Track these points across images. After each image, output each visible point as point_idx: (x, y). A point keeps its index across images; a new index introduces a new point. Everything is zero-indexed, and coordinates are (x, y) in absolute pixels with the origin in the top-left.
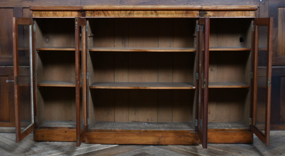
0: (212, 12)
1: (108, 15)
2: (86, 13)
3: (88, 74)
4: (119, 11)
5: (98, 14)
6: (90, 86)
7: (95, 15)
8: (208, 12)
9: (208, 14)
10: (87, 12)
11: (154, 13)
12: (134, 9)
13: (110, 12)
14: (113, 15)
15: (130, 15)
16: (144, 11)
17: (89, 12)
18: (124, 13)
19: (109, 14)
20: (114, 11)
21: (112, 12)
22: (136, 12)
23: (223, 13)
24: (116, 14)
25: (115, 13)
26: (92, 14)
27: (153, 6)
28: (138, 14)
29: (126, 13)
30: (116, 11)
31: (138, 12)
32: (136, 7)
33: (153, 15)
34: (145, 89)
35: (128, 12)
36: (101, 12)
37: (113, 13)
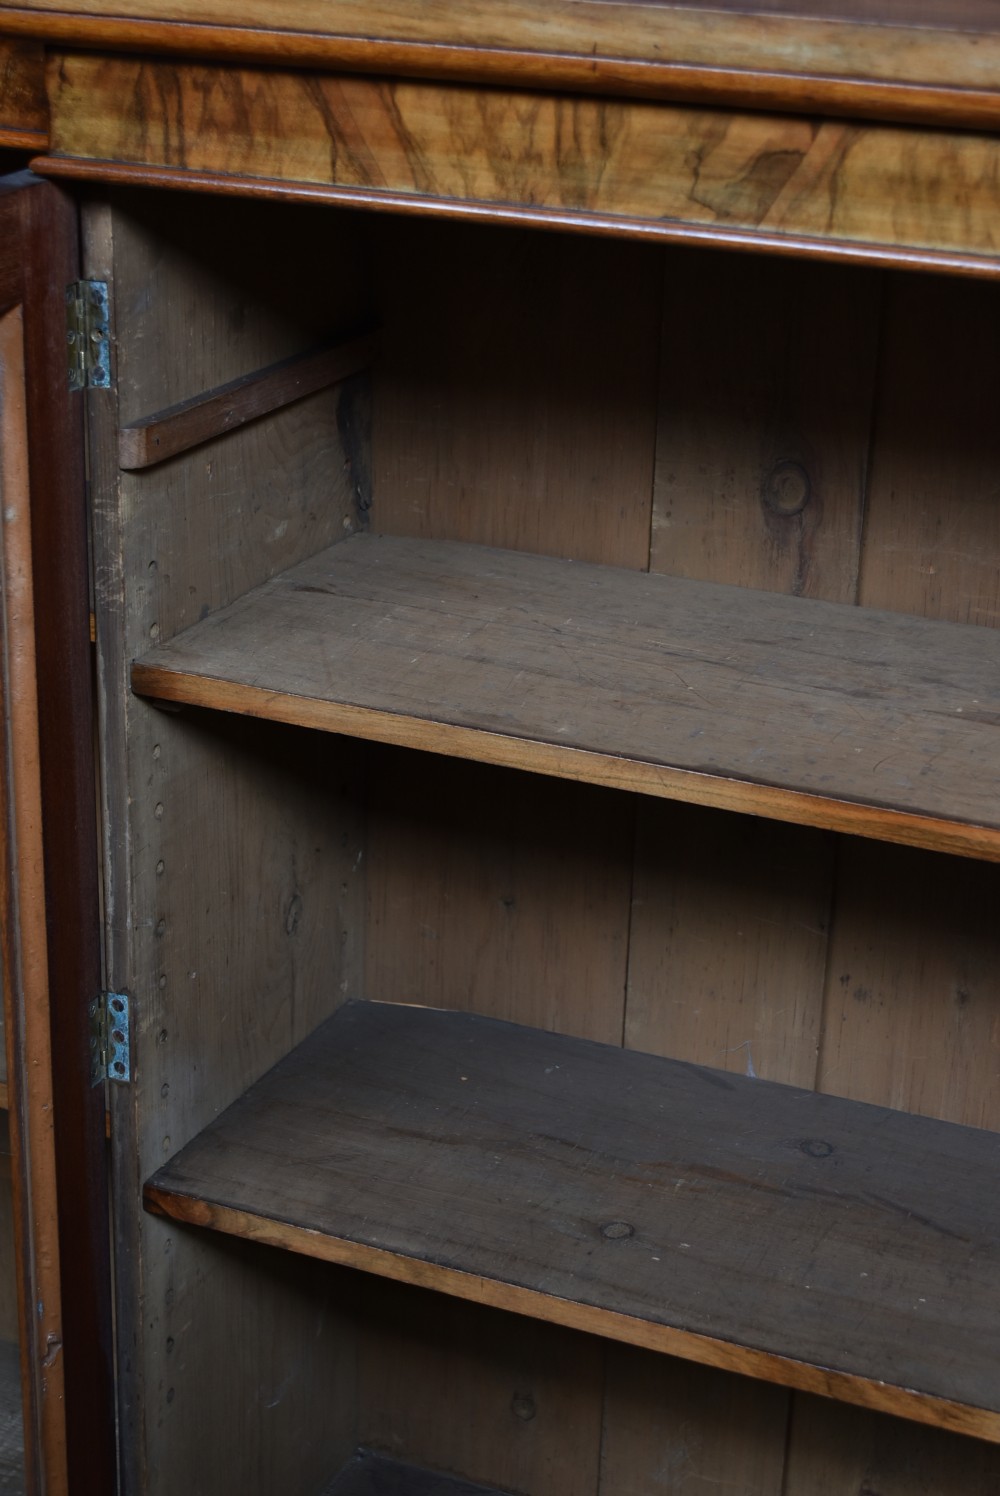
1: (388, 158)
2: (52, 85)
3: (123, 1018)
4: (589, 113)
5: (241, 123)
6: (148, 1172)
7: (190, 135)
10: (63, 77)
12: (847, 89)
13: (421, 110)
14: (478, 161)
15: (778, 208)
17: (99, 80)
18: (662, 157)
19: (406, 142)
20: (497, 103)
21: (455, 119)
22: (882, 151)
24: (531, 156)
25: (511, 132)
26: (139, 113)
28: (917, 188)
29: (700, 156)
30: (524, 105)
31: (928, 150)
32: (885, 66)
34: (951, 1426)
35: (753, 135)
36: (287, 93)
37: (473, 124)
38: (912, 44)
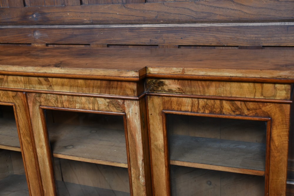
0: (176, 81)
8: (167, 82)
9: (167, 85)
11: (43, 83)
16: (25, 78)
23: (203, 86)
27: (36, 68)
28: (15, 82)
33: (42, 87)
38: (8, 67)
